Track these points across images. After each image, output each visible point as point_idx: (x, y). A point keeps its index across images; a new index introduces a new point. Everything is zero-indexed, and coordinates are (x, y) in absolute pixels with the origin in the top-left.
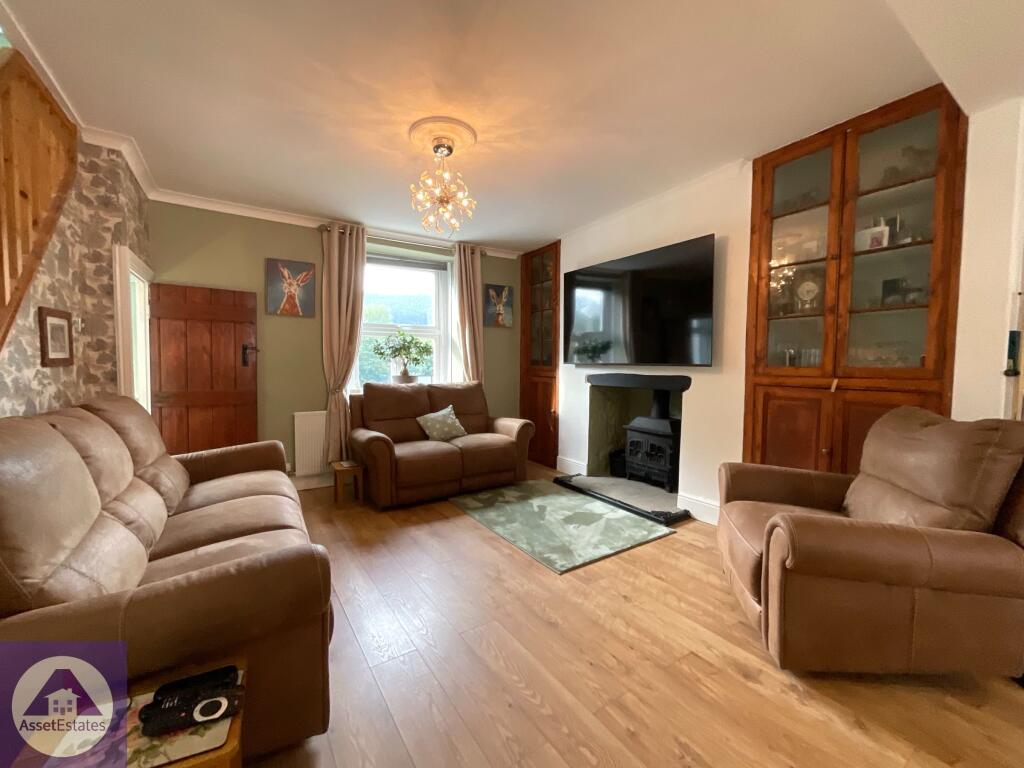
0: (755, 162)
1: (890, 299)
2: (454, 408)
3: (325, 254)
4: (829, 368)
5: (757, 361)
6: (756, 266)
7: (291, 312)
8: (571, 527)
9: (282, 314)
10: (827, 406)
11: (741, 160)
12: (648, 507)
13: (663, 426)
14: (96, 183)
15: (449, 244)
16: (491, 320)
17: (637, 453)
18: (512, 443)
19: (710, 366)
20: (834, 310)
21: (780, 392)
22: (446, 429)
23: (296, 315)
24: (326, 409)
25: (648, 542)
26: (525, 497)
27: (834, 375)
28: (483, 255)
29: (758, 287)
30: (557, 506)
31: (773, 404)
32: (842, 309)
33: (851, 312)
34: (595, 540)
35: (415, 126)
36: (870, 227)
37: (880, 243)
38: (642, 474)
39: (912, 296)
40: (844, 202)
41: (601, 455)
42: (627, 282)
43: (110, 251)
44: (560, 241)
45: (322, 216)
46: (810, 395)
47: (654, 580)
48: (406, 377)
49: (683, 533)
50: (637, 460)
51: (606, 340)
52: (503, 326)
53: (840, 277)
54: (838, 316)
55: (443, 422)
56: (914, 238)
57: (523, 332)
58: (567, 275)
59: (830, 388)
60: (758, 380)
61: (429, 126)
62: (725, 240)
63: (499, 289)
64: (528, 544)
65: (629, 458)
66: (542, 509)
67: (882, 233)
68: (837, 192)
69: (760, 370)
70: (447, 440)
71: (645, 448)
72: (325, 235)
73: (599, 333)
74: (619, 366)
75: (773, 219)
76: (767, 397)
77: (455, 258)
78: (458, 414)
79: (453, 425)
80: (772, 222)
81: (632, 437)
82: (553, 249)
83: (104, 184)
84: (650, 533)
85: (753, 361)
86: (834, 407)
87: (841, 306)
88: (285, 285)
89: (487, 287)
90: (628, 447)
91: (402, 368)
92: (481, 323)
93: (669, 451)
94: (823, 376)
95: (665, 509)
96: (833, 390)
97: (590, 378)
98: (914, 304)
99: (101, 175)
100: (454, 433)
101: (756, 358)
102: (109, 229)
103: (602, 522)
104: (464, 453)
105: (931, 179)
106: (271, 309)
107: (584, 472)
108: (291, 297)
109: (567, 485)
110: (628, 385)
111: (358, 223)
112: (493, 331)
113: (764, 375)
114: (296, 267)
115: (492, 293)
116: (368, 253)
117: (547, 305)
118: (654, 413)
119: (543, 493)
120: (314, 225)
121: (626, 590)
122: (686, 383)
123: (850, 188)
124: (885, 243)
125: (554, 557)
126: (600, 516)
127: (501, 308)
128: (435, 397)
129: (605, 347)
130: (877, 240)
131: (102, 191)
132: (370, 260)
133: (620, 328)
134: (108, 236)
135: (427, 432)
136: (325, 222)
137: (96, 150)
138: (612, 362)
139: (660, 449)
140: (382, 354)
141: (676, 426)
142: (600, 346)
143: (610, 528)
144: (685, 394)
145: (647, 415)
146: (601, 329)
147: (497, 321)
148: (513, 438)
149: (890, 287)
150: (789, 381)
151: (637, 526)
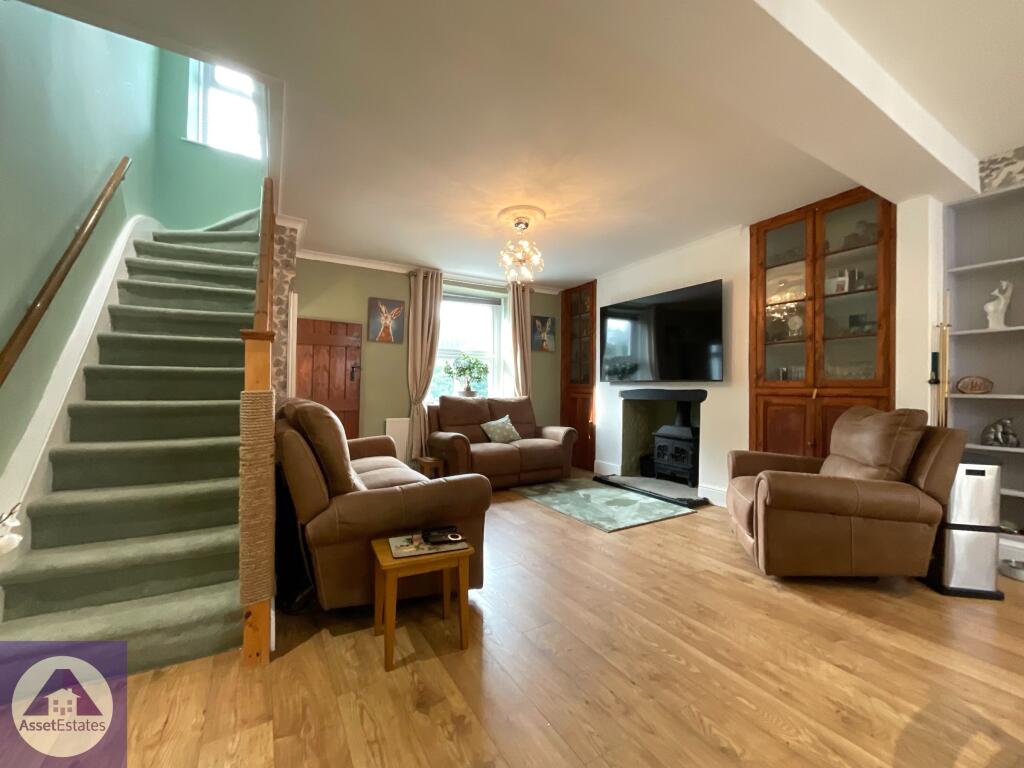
0: (752, 227)
1: (853, 330)
2: (510, 417)
3: (412, 294)
4: (811, 380)
5: (757, 376)
6: (754, 303)
7: (386, 340)
8: (613, 508)
9: (379, 341)
10: (811, 410)
11: (740, 226)
12: (674, 495)
13: (686, 432)
14: (282, 251)
15: (504, 284)
16: (537, 346)
17: (664, 454)
18: (560, 446)
19: (721, 381)
20: (812, 337)
21: (775, 400)
22: (505, 434)
23: (389, 342)
24: (409, 416)
25: (674, 517)
26: (573, 488)
27: (814, 386)
28: (532, 292)
29: (757, 319)
30: (600, 495)
31: (771, 409)
32: (818, 337)
33: (824, 339)
34: (633, 514)
35: (504, 211)
36: (835, 277)
37: (843, 289)
38: (668, 472)
39: (867, 328)
40: (817, 259)
41: (633, 459)
42: (652, 314)
43: (287, 297)
44: (596, 281)
45: (411, 264)
46: (799, 401)
47: (679, 537)
48: (469, 392)
49: (703, 513)
50: (664, 462)
51: (634, 362)
52: (547, 351)
53: (815, 313)
54: (815, 342)
55: (503, 428)
56: (866, 285)
57: (563, 356)
58: (602, 309)
59: (811, 396)
60: (759, 391)
61: (516, 211)
62: (731, 284)
63: (544, 320)
64: (581, 515)
65: (657, 460)
66: (587, 498)
67: (844, 282)
68: (810, 253)
69: (760, 383)
70: (507, 443)
71: (671, 450)
72: (412, 279)
73: (628, 357)
74: (645, 384)
75: (766, 269)
76: (767, 405)
77: (509, 295)
78: (513, 422)
79: (510, 431)
80: (765, 271)
81: (659, 442)
82: (590, 287)
83: (286, 252)
84: (676, 511)
85: (755, 376)
86: (816, 409)
87: (817, 335)
88: (383, 318)
89: (534, 318)
90: (656, 452)
91: (465, 385)
92: (530, 348)
93: (691, 453)
94: (806, 387)
95: (688, 497)
96: (814, 397)
97: (623, 394)
98: (869, 334)
99: (285, 246)
100: (511, 437)
101: (757, 373)
102: (287, 282)
103: (637, 505)
104: (522, 451)
105: (875, 247)
106: (371, 336)
107: (619, 473)
108: (387, 328)
109: (604, 481)
110: (655, 398)
111: (437, 269)
112: (540, 355)
113: (763, 387)
114: (391, 304)
115: (538, 323)
116: (445, 292)
117: (585, 334)
118: (677, 423)
119: (585, 487)
120: (403, 271)
121: (660, 541)
122: (702, 395)
123: (820, 250)
124: (846, 289)
125: (602, 523)
126: (635, 502)
127: (545, 336)
128: (495, 409)
129: (634, 369)
130: (840, 286)
131: (285, 256)
132: (446, 298)
133: (646, 352)
134: (287, 287)
135: (490, 435)
136: (412, 269)
137: (283, 229)
138: (639, 379)
139: (683, 451)
140: (450, 373)
141: (696, 432)
142: (628, 368)
143: (642, 509)
144: (703, 405)
145: (672, 424)
146: (629, 354)
147: (542, 347)
148: (560, 442)
149: (855, 321)
150: (782, 392)
151: (666, 507)
